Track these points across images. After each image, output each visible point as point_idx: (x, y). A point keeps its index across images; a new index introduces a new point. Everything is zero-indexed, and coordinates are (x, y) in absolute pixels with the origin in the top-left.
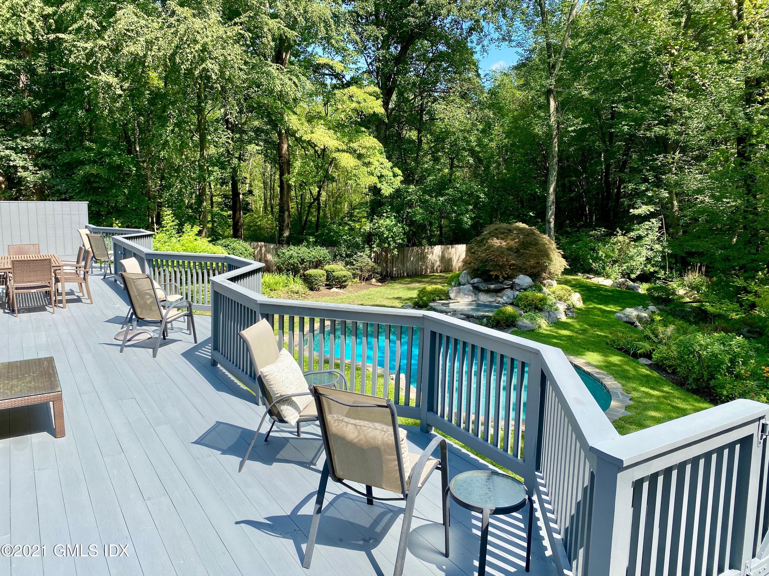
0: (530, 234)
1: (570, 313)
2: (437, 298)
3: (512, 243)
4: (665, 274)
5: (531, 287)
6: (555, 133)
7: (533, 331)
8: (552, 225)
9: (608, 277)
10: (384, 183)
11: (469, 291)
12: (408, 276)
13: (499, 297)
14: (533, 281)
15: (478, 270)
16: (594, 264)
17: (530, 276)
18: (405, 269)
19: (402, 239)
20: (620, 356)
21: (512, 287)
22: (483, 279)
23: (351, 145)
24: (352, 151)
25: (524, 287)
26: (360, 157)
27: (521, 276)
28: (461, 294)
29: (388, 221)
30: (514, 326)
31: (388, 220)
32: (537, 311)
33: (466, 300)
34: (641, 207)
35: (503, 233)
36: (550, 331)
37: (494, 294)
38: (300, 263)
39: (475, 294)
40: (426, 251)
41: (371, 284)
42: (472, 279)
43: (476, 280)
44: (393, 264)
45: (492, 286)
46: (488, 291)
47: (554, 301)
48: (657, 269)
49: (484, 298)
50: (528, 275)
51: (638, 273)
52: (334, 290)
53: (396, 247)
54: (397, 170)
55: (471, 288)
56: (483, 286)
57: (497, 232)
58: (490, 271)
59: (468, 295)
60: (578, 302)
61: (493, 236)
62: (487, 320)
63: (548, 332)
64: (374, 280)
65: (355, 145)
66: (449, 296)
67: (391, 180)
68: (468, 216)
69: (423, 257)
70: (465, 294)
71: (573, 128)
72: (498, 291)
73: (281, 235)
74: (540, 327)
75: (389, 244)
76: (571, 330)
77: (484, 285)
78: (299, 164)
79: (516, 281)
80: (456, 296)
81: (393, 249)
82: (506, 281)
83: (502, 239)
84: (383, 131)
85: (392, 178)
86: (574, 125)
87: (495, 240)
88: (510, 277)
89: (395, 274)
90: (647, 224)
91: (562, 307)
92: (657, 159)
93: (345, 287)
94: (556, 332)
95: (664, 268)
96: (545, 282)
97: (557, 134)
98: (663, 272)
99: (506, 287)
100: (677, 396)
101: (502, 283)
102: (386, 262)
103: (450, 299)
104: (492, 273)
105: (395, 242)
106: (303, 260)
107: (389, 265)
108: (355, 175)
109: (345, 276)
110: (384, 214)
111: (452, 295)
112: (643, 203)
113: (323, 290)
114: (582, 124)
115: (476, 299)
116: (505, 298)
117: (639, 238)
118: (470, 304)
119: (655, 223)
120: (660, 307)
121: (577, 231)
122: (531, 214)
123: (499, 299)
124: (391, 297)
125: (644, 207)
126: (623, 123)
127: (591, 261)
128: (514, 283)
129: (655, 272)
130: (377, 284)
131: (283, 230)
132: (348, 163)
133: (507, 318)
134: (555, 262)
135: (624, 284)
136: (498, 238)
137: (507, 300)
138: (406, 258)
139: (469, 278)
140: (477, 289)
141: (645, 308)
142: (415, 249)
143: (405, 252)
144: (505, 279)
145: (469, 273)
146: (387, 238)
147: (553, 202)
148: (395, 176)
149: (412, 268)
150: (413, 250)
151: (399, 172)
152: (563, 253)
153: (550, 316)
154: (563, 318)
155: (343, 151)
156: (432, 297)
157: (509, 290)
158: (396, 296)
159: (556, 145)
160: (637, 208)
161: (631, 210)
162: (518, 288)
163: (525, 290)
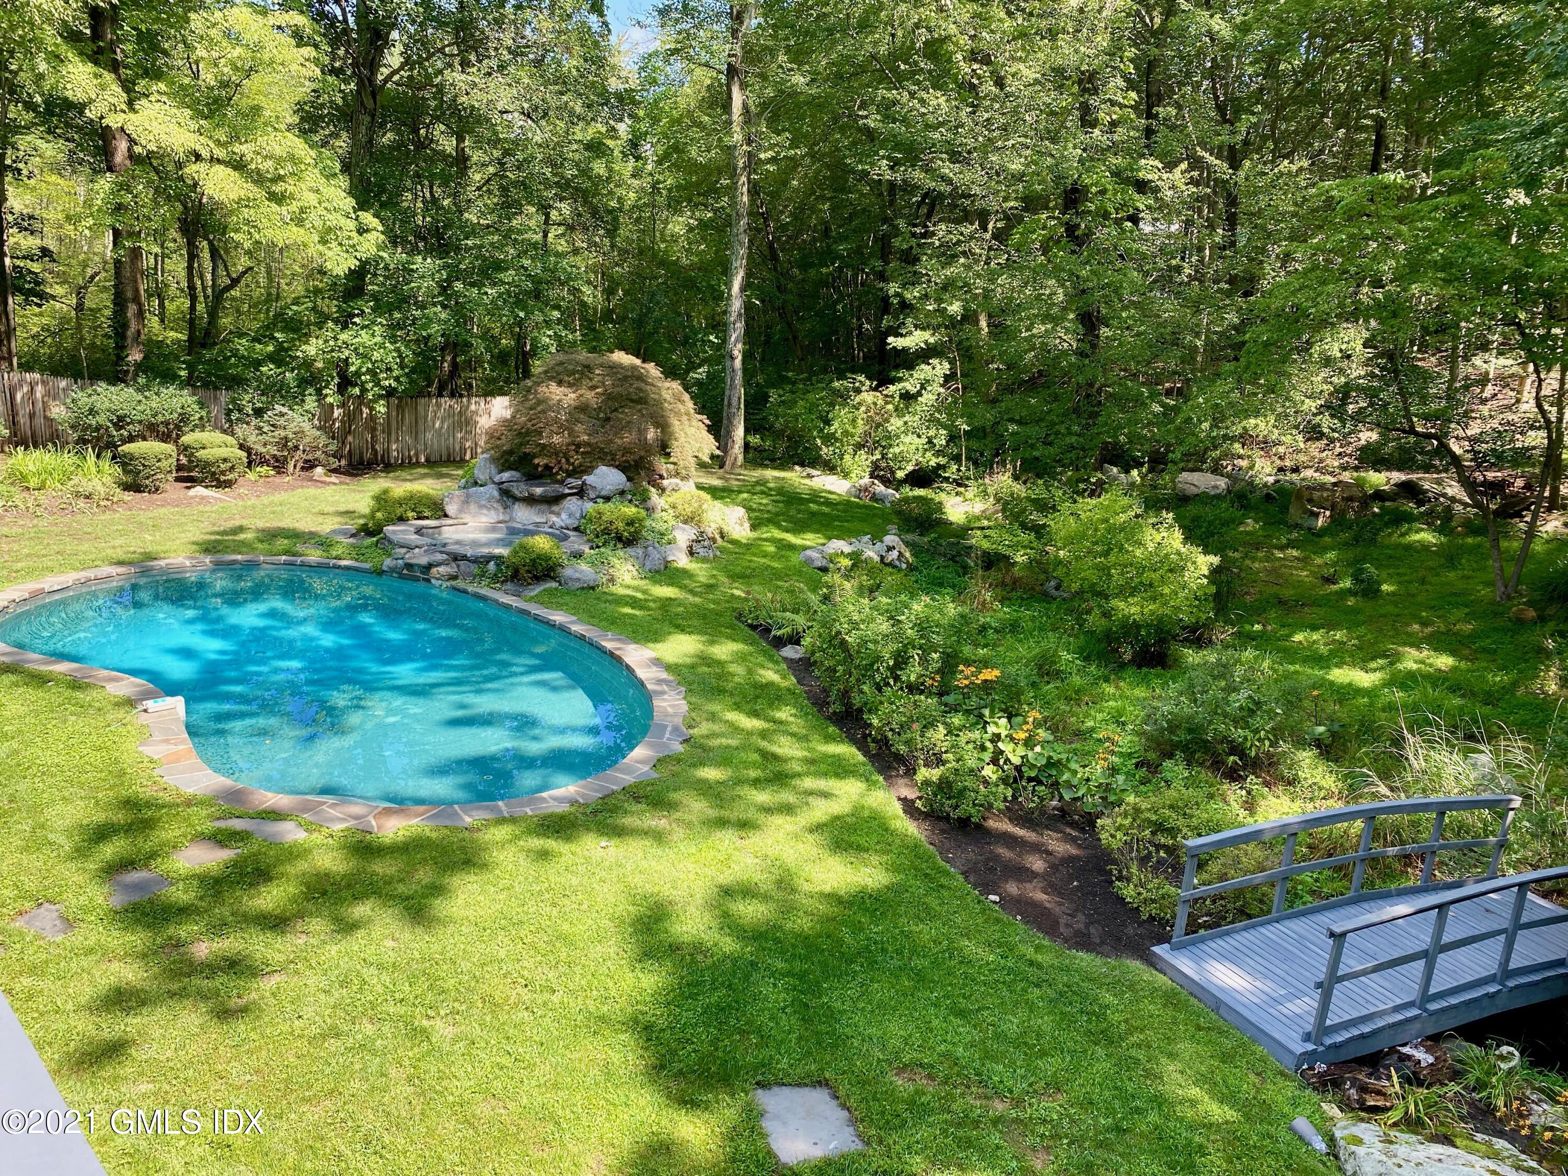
0: (634, 376)
1: (701, 551)
2: (411, 514)
3: (590, 395)
4: (959, 470)
5: (622, 493)
6: (741, 164)
7: (593, 588)
8: (738, 363)
9: (846, 475)
10: (334, 244)
11: (489, 500)
12: (430, 463)
13: (552, 512)
14: (629, 479)
15: (510, 452)
16: (825, 450)
17: (623, 468)
18: (421, 447)
19: (397, 379)
20: (745, 641)
21: (581, 493)
22: (524, 474)
23: (238, 148)
24: (238, 165)
25: (604, 493)
26: (259, 179)
27: (603, 469)
28: (473, 507)
29: (365, 337)
30: (553, 579)
31: (363, 333)
32: (620, 545)
33: (484, 519)
34: (911, 333)
35: (573, 373)
36: (636, 589)
37: (544, 507)
38: (115, 424)
39: (506, 507)
40: (473, 407)
41: (311, 479)
42: (500, 472)
43: (506, 475)
44: (389, 434)
45: (538, 491)
46: (531, 501)
47: (672, 522)
48: (942, 460)
49: (524, 515)
50: (617, 467)
51: (910, 468)
52: (199, 490)
53: (381, 397)
54: (368, 218)
55: (496, 494)
56: (520, 490)
57: (560, 369)
58: (534, 456)
59: (489, 509)
60: (737, 527)
61: (551, 379)
62: (498, 565)
63: (629, 592)
64: (319, 470)
65: (244, 149)
66: (443, 510)
67: (349, 238)
68: (550, 333)
69: (465, 422)
70: (482, 507)
71: (770, 154)
72: (554, 500)
73: (120, 359)
74: (612, 580)
75: (364, 391)
76: (682, 587)
77: (522, 486)
78: (107, 187)
79: (590, 479)
80: (461, 511)
81: (375, 401)
82: (569, 480)
83: (570, 385)
84: (363, 129)
85: (354, 234)
86: (772, 147)
87: (553, 386)
88: (577, 472)
89: (397, 459)
90: (923, 371)
91: (683, 536)
92: (933, 234)
93: (229, 484)
94: (645, 592)
95: (957, 458)
96: (665, 482)
97: (744, 168)
98: (954, 467)
99: (567, 491)
100: (794, 729)
101: (561, 482)
102: (373, 430)
103: (446, 516)
104: (536, 461)
105: (377, 384)
106: (121, 419)
107: (381, 437)
108: (248, 222)
109: (225, 460)
110: (357, 320)
111: (451, 509)
112: (916, 327)
113: (174, 490)
114: (791, 148)
115: (507, 518)
116: (564, 516)
117: (908, 397)
118: (493, 529)
119: (939, 368)
120: (909, 537)
121: (809, 379)
122: (712, 338)
123: (554, 518)
124: (331, 509)
125: (918, 333)
126: (882, 153)
127: (819, 441)
128: (584, 483)
129: (939, 466)
130: (328, 479)
131: (123, 347)
132: (222, 189)
133: (533, 561)
134: (682, 440)
135: (866, 490)
136: (560, 383)
137: (569, 522)
138: (421, 423)
139: (494, 470)
140: (507, 496)
141: (876, 537)
142: (446, 402)
143: (420, 409)
144: (570, 474)
145: (493, 460)
146: (358, 374)
147: (740, 315)
148: (362, 230)
149: (440, 445)
150: (439, 405)
151: (374, 222)
152: (708, 422)
153: (646, 555)
154: (682, 561)
155: (214, 160)
156: (399, 511)
157: (574, 499)
158: (342, 508)
159: (745, 189)
160: (902, 335)
161: (891, 339)
162: (592, 496)
163: (607, 499)
